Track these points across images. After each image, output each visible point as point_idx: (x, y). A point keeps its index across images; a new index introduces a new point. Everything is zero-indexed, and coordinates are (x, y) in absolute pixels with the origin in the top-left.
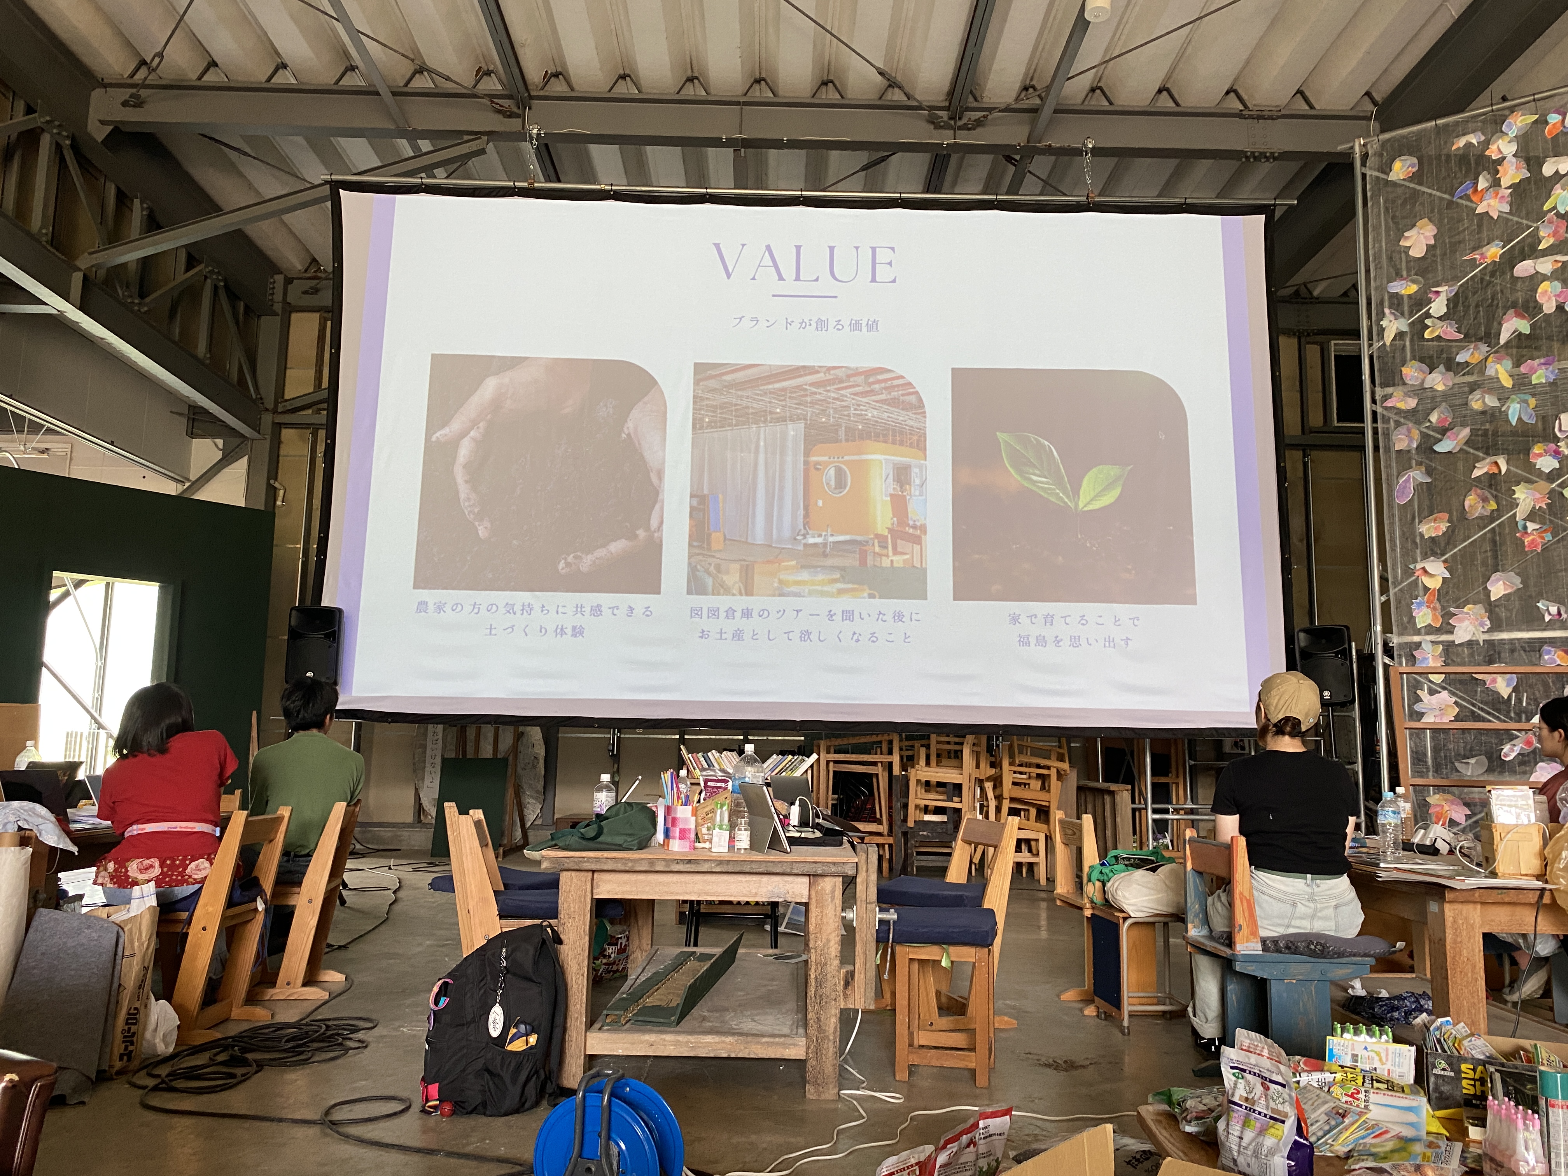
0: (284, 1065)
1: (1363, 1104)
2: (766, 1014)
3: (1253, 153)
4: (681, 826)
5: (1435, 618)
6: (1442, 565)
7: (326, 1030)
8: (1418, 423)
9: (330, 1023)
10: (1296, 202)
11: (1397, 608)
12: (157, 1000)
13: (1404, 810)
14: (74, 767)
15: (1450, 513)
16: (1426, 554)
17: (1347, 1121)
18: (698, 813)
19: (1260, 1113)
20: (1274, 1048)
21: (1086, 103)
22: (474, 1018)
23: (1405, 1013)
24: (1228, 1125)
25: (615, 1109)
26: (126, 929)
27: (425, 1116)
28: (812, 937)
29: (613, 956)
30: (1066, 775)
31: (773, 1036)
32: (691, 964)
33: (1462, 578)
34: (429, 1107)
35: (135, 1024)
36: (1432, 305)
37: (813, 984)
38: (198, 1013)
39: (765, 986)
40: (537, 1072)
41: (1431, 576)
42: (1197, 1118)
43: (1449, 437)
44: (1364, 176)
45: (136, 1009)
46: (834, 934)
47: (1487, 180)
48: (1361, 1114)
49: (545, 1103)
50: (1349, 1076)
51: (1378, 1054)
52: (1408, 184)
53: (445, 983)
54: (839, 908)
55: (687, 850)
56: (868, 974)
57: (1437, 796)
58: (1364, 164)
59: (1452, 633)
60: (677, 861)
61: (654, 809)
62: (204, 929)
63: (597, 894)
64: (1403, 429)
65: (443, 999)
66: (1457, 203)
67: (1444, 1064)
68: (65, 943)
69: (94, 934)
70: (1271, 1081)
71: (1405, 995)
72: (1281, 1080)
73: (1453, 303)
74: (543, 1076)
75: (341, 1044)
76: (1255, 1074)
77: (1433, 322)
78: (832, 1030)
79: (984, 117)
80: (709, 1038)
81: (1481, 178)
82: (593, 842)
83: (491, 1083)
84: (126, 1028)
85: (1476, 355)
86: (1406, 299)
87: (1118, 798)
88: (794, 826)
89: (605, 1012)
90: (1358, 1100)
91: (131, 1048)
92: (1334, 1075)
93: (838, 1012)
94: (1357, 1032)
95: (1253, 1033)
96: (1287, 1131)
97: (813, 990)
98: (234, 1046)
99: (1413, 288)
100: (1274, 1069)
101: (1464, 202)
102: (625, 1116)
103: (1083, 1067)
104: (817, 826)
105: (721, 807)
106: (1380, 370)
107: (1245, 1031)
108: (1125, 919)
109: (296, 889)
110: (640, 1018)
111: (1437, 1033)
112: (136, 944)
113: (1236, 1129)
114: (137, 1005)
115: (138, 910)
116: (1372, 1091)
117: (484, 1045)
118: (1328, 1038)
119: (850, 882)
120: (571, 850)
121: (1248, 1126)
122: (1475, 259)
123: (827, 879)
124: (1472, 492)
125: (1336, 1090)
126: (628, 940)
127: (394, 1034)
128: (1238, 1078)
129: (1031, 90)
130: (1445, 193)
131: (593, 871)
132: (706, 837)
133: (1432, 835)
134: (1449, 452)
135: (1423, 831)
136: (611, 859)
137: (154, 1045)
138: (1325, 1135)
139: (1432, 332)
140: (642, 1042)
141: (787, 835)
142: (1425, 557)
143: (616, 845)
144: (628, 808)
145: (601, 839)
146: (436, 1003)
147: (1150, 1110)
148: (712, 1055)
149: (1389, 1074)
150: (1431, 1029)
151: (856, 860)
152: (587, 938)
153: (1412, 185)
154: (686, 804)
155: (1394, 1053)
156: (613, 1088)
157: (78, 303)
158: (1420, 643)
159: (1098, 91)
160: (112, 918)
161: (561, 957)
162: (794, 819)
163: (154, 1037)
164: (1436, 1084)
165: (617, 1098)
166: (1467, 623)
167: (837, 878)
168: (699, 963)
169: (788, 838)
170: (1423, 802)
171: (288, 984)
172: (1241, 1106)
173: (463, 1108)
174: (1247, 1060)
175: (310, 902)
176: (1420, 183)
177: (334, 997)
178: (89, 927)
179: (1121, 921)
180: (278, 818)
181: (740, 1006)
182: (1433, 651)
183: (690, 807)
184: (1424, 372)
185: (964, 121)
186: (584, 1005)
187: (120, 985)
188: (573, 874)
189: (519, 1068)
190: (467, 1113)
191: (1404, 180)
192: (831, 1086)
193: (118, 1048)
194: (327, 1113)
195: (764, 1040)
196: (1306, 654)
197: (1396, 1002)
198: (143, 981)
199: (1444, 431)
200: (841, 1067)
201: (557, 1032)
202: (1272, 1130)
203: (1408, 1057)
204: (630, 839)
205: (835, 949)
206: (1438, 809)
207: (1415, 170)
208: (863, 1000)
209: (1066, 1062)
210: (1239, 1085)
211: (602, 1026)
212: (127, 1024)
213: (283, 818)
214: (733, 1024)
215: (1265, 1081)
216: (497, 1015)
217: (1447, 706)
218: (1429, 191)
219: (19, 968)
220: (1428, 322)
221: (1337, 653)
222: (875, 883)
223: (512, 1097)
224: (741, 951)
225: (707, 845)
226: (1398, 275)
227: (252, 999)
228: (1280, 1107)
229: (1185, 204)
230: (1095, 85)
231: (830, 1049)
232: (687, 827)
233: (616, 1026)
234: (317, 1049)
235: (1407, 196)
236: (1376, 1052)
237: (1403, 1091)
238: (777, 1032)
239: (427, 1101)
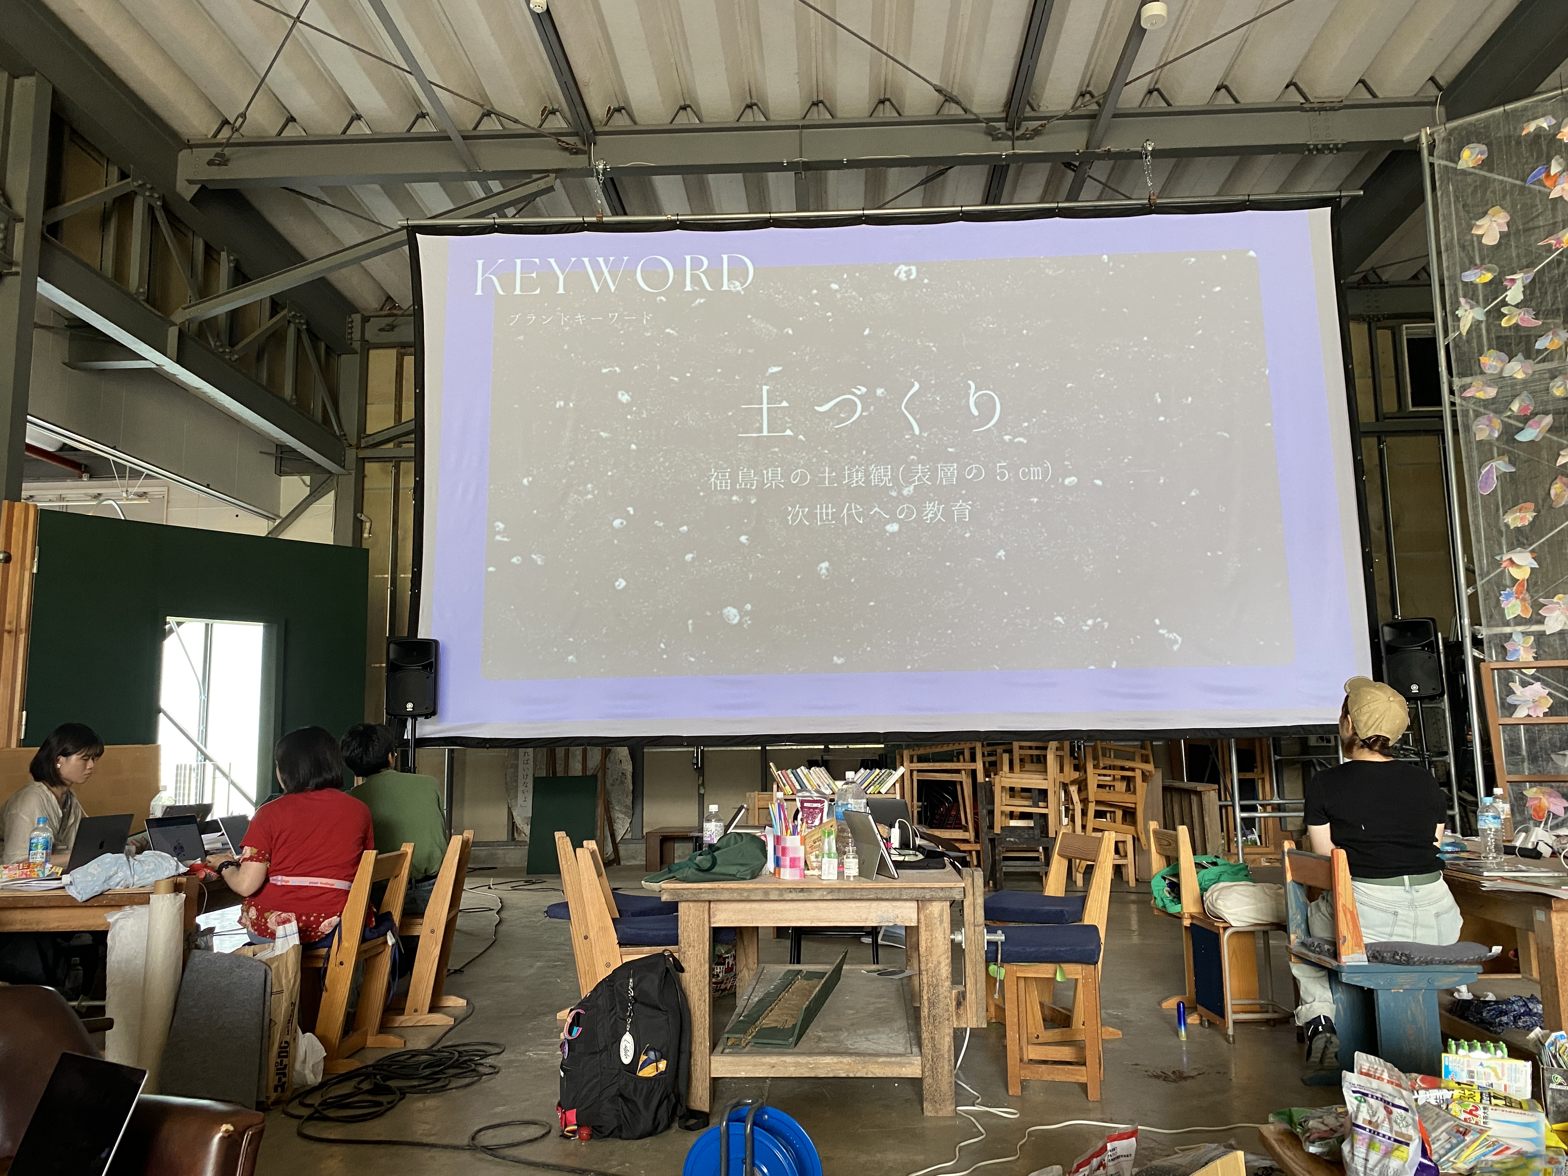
0: (424, 1092)
1: (1482, 1120)
2: (879, 1032)
3: (1316, 146)
4: (791, 856)
5: (1524, 609)
6: (1529, 555)
7: (459, 1056)
8: (1497, 412)
9: (461, 1049)
10: (1362, 193)
11: (1485, 600)
12: (304, 1033)
13: (1503, 811)
14: (207, 809)
15: (1536, 502)
16: (1512, 544)
17: (1468, 1138)
18: (807, 841)
19: (1384, 1136)
20: (1393, 1071)
21: (1144, 105)
22: (606, 1046)
23: (1514, 1017)
24: (1352, 1146)
25: (756, 1136)
26: (273, 967)
27: (565, 1141)
28: (923, 959)
29: (721, 975)
30: (1151, 775)
31: (889, 1055)
32: (799, 983)
33: (1550, 568)
34: (568, 1132)
35: (286, 1057)
36: (1508, 293)
37: (926, 1004)
38: (340, 1042)
39: (874, 1003)
40: (668, 1097)
41: (1519, 566)
42: (1321, 1139)
43: (1531, 426)
44: (1432, 165)
45: (286, 1042)
46: (944, 957)
47: (1560, 164)
48: (1481, 1132)
49: (676, 1125)
50: (1467, 1093)
51: (1494, 1070)
52: (1477, 171)
53: (578, 1014)
54: (948, 931)
55: (798, 878)
56: (979, 994)
57: (1534, 789)
58: (1431, 154)
59: (1543, 623)
60: (790, 890)
61: (763, 838)
62: (341, 964)
63: (715, 923)
64: (1483, 420)
65: (576, 1029)
66: (1529, 189)
67: (1560, 1079)
68: (219, 982)
69: (244, 973)
70: (1394, 1105)
71: (1513, 999)
72: (1404, 1105)
73: (1529, 289)
74: (674, 1101)
75: (474, 1070)
76: (1377, 1098)
77: (1509, 310)
78: (946, 1048)
79: (1041, 126)
80: (828, 1059)
81: (1553, 162)
82: (707, 873)
83: (625, 1108)
84: (279, 1060)
85: (1556, 341)
86: (1480, 287)
87: (1205, 798)
88: (895, 849)
89: (726, 1036)
90: (1477, 1116)
91: (284, 1080)
92: (1451, 1092)
93: (951, 1031)
94: (1471, 1048)
95: (1372, 1057)
96: (1412, 1154)
97: (926, 1011)
98: (375, 1075)
99: (1488, 277)
100: (1395, 1094)
101: (1537, 187)
102: (766, 1142)
103: (1192, 1077)
104: (920, 849)
105: (829, 836)
106: (1457, 360)
107: (1364, 1055)
108: (1225, 929)
109: (419, 921)
110: (760, 1041)
111: (1552, 1048)
112: (284, 981)
113: (1361, 1150)
114: (287, 1038)
115: (282, 948)
116: (1490, 1107)
117: (617, 1071)
118: (1443, 1055)
119: (957, 907)
120: (688, 882)
121: (1373, 1149)
122: (1550, 245)
123: (934, 904)
124: (1558, 480)
125: (1455, 1108)
126: (735, 959)
127: (522, 1058)
128: (1360, 1101)
129: (1088, 97)
130: (1517, 179)
131: (710, 902)
132: (815, 864)
133: (1533, 839)
134: (1532, 441)
135: (1524, 834)
136: (727, 889)
137: (305, 1076)
138: (1447, 1153)
139: (1509, 320)
140: (763, 1064)
141: (893, 859)
142: (1511, 548)
143: (730, 875)
144: (739, 839)
145: (716, 869)
146: (570, 1033)
147: (1271, 1129)
148: (831, 1075)
149: (1505, 1089)
150: (1546, 1044)
151: (963, 885)
152: (707, 966)
153: (1482, 173)
154: (793, 833)
155: (1510, 1069)
156: (755, 1116)
157: (175, 359)
158: (1511, 634)
159: (1155, 93)
160: (258, 956)
161: (684, 984)
162: (895, 841)
163: (304, 1069)
164: (1553, 1098)
165: (759, 1127)
166: (1557, 613)
167: (944, 903)
168: (806, 982)
169: (893, 862)
170: (1520, 796)
171: (416, 1011)
172: (1364, 1129)
173: (601, 1133)
174: (1369, 1085)
175: (433, 932)
176: (1491, 170)
177: (459, 1021)
178: (239, 967)
179: (1221, 931)
180: (402, 854)
181: (852, 1025)
182: (1524, 643)
183: (799, 837)
184: (1502, 361)
185: (1021, 131)
186: (707, 1031)
187: (271, 1020)
188: (691, 904)
189: (651, 1092)
190: (604, 1137)
191: (1473, 167)
192: (948, 1103)
193: (273, 1079)
194: (473, 1138)
195: (881, 1060)
196: (1391, 649)
197: (1504, 1007)
198: (292, 1016)
199: (1525, 419)
200: (956, 1084)
201: (684, 1057)
202: (1397, 1153)
203: (1524, 1073)
204: (742, 869)
205: (945, 970)
206: (1536, 802)
207: (1484, 157)
208: (975, 1019)
209: (1174, 1072)
210: (1361, 1109)
211: (724, 1049)
212: (279, 1057)
213: (407, 853)
214: (848, 1043)
215: (1388, 1105)
216: (627, 1043)
217: (1541, 697)
218: (1501, 178)
219: (178, 1008)
220: (1504, 310)
221: (1423, 647)
222: (982, 905)
223: (645, 1121)
224: (844, 967)
225: (816, 872)
226: (1472, 264)
227: (384, 1028)
228: (1404, 1130)
229: (1248, 201)
230: (1152, 87)
231: (945, 1067)
232: (796, 856)
233: (737, 1049)
234: (454, 1076)
235: (1478, 183)
236: (1491, 1068)
237: (1521, 1108)
238: (891, 1051)
239: (566, 1126)
